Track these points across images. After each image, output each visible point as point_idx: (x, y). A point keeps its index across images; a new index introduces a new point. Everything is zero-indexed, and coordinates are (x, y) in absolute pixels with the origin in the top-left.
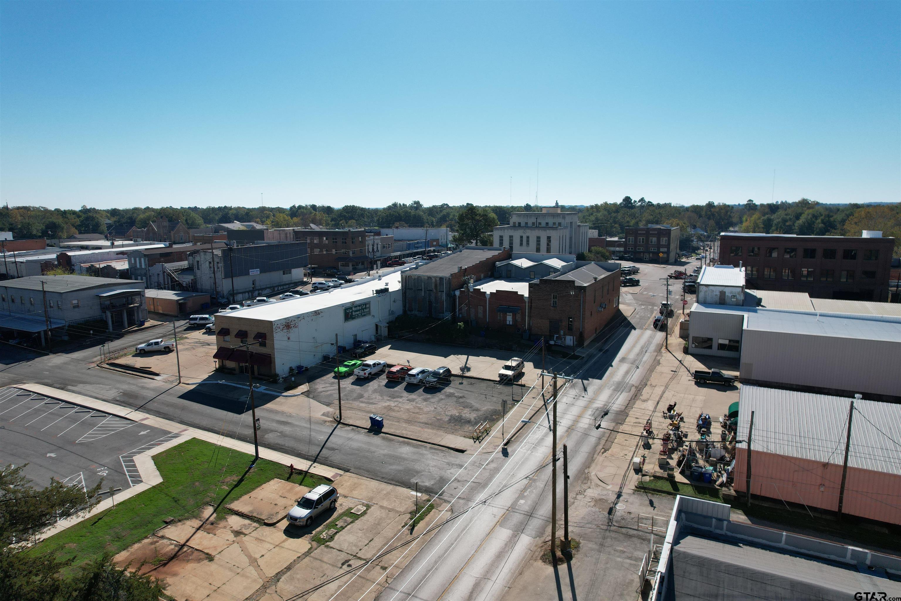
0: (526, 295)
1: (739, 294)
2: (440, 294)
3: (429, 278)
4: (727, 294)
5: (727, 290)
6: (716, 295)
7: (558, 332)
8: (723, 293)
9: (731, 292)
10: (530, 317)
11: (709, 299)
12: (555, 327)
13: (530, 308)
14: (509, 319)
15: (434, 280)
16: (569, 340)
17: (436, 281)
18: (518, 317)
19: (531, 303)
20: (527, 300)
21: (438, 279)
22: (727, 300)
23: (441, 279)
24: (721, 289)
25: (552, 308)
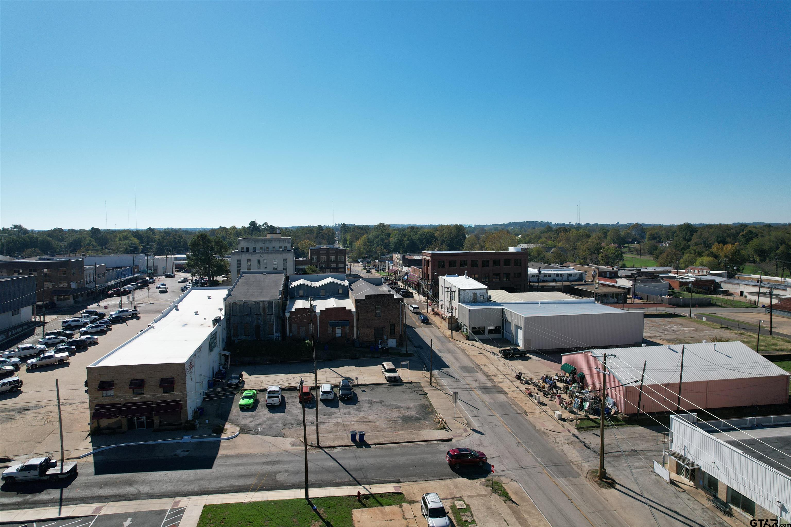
0: (354, 309)
1: (485, 294)
2: (268, 317)
3: (257, 303)
4: (477, 295)
5: (477, 292)
6: (471, 296)
7: (382, 337)
8: (475, 294)
9: (480, 293)
10: (357, 328)
11: (466, 300)
12: (379, 333)
13: (358, 320)
14: (339, 332)
15: (261, 304)
16: (392, 343)
17: (264, 305)
18: (347, 329)
19: (358, 317)
20: (355, 314)
21: (266, 303)
22: (478, 299)
23: (270, 303)
24: (474, 291)
25: (376, 318)
